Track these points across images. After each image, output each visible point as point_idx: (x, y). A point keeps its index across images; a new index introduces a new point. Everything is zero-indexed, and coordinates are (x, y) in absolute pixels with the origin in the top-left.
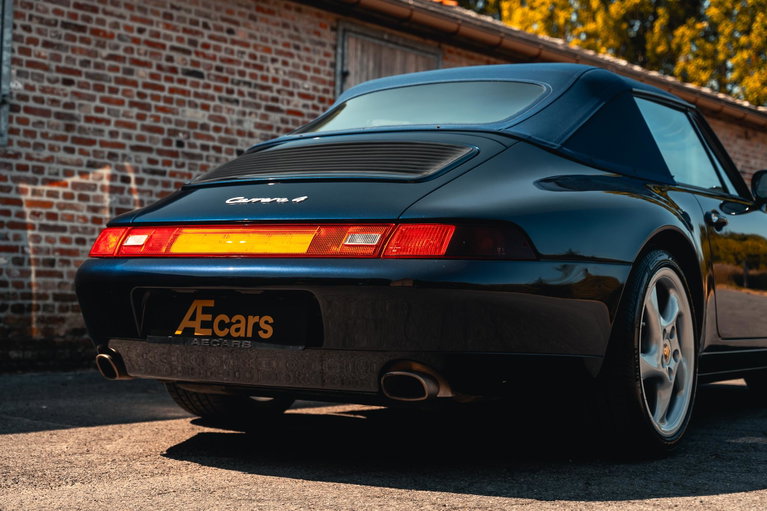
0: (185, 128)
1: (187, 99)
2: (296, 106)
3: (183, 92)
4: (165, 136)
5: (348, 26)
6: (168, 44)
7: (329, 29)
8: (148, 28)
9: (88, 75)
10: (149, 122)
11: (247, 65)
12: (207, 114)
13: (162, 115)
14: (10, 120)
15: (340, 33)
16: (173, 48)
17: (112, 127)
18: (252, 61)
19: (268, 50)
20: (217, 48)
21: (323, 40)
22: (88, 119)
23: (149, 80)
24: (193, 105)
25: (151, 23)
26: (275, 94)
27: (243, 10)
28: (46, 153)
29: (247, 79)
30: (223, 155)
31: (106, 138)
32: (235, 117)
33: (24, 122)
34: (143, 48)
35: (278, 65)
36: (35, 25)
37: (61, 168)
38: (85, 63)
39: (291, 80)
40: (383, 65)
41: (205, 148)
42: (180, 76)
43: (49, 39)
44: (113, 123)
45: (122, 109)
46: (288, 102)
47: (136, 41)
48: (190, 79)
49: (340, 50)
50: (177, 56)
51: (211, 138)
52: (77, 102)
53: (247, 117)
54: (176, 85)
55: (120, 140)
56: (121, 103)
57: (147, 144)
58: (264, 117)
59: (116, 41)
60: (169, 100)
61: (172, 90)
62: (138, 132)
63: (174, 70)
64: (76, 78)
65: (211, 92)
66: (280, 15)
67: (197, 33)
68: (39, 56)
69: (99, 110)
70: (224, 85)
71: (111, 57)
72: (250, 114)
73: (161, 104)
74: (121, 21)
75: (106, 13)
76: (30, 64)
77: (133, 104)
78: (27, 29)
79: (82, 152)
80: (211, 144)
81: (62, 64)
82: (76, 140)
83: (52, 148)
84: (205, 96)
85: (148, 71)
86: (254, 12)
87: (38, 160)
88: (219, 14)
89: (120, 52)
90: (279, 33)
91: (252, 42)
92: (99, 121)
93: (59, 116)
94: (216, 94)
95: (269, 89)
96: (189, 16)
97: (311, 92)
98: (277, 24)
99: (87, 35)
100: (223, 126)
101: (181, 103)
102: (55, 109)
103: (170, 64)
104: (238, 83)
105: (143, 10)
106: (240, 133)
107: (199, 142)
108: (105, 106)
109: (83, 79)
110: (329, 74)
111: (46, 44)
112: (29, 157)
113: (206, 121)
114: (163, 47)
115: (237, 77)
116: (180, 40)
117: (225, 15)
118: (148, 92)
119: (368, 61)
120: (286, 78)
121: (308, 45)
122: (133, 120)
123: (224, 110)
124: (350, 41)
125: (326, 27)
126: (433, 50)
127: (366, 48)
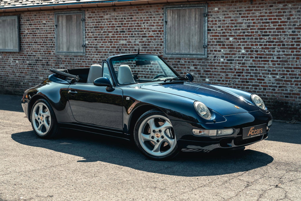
0: (121, 46)
1: (121, 38)
2: (151, 34)
3: (120, 37)
4: (116, 48)
5: (167, 6)
6: (116, 26)
7: (161, 9)
8: (111, 23)
9: (100, 37)
10: (113, 46)
11: (136, 26)
12: (126, 41)
13: (115, 43)
14: (86, 50)
15: (165, 9)
16: (117, 27)
17: (105, 48)
18: (137, 25)
19: (142, 21)
20: (128, 24)
21: (159, 13)
22: (100, 47)
23: (112, 36)
24: (123, 40)
25: (112, 22)
26: (145, 32)
27: (135, 11)
28: (93, 56)
29: (136, 30)
30: (131, 51)
31: (104, 51)
32: (134, 41)
33: (88, 50)
34: (110, 28)
35: (145, 24)
36: (89, 29)
37: (96, 58)
38: (99, 35)
39: (149, 27)
40: (181, 15)
41: (126, 50)
42: (119, 33)
43: (92, 31)
44: (110, 47)
45: (107, 44)
46: (149, 34)
47: (109, 27)
48: (122, 33)
49: (165, 15)
50: (118, 28)
51: (128, 47)
52: (98, 44)
53: (137, 40)
54: (118, 35)
55: (107, 51)
56: (106, 42)
57: (112, 51)
58: (142, 39)
59: (105, 28)
60: (117, 40)
61: (117, 37)
62: (110, 48)
63: (118, 32)
64: (97, 39)
65: (127, 35)
66: (145, 10)
67: (123, 21)
68: (90, 35)
69: (102, 45)
70: (130, 33)
71: (104, 32)
72: (138, 39)
73: (115, 41)
74: (106, 23)
75: (102, 22)
76: (89, 37)
77: (109, 42)
78: (88, 30)
79: (99, 55)
80: (127, 49)
81: (95, 36)
82: (98, 52)
83: (94, 55)
84: (126, 37)
85: (112, 33)
86: (138, 11)
87: (91, 57)
88: (128, 15)
89: (106, 31)
90: (145, 15)
91: (137, 19)
92: (102, 47)
93: (95, 47)
94: (128, 36)
95: (143, 31)
96: (120, 17)
97: (156, 29)
98: (145, 13)
99: (99, 28)
100: (130, 44)
101: (120, 40)
102: (94, 46)
103: (117, 31)
104: (134, 32)
105: (110, 19)
106: (135, 45)
107: (124, 49)
108: (103, 43)
109: (99, 38)
110: (162, 23)
111: (92, 32)
112: (90, 57)
113: (126, 43)
114: (115, 27)
115: (134, 30)
116: (119, 24)
117: (130, 14)
118: (112, 38)
119: (175, 15)
120: (148, 27)
121: (154, 16)
122: (109, 46)
123: (131, 39)
124: (168, 11)
125: (160, 9)
126: (203, 5)
127: (174, 12)
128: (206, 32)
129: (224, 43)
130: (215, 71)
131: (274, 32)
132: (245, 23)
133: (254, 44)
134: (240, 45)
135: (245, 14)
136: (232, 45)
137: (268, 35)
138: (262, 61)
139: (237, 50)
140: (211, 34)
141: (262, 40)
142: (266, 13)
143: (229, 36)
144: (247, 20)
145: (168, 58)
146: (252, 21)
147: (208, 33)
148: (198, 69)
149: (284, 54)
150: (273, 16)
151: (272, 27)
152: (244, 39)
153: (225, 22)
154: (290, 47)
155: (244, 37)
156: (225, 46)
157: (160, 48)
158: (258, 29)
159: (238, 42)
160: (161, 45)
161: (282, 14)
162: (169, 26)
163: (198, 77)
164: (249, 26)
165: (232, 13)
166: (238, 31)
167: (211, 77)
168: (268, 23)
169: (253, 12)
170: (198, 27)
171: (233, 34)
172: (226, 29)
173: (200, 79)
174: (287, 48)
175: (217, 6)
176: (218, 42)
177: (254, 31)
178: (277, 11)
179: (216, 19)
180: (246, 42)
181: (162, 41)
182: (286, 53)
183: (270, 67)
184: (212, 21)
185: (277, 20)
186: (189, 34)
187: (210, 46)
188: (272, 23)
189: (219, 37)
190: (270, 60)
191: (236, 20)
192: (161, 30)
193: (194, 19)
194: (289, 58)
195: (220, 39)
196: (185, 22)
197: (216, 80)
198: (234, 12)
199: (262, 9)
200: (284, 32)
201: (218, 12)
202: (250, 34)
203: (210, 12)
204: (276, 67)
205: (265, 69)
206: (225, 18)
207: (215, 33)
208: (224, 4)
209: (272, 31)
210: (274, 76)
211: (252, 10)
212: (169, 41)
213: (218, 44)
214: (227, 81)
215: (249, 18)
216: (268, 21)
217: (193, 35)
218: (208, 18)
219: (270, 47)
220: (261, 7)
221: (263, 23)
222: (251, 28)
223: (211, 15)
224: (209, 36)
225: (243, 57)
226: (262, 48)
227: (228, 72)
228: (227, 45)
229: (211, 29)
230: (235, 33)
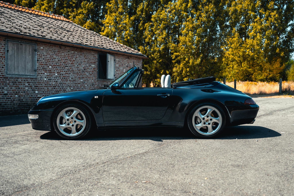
5: (8, 40)
15: (6, 41)
21: (1, 43)
40: (19, 48)
49: (6, 45)
110: (3, 51)
119: (15, 47)
124: (9, 43)
125: (2, 40)
126: (34, 44)
127: (14, 44)
128: (36, 61)
129: (46, 69)
130: (41, 86)
131: (70, 65)
132: (57, 59)
133: (61, 70)
134: (54, 71)
135: (57, 53)
136: (50, 70)
137: (68, 67)
138: (65, 80)
139: (53, 74)
140: (39, 63)
141: (65, 69)
142: (67, 55)
143: (49, 65)
144: (58, 57)
145: (9, 77)
146: (61, 58)
147: (37, 62)
148: (30, 85)
149: (74, 77)
150: (70, 57)
151: (69, 62)
152: (56, 67)
153: (47, 57)
154: (77, 73)
155: (57, 66)
156: (47, 71)
157: (2, 70)
158: (63, 63)
159: (54, 69)
160: (3, 67)
161: (73, 56)
162: (10, 54)
163: (31, 90)
164: (59, 61)
165: (51, 52)
166: (54, 63)
167: (39, 90)
168: (68, 60)
169: (61, 53)
170: (31, 57)
171: (51, 64)
172: (47, 61)
173: (32, 91)
174: (75, 74)
175: (42, 46)
176: (43, 68)
177: (61, 63)
178: (71, 54)
179: (42, 54)
180: (58, 69)
181: (4, 64)
182: (75, 76)
183: (69, 83)
184: (39, 55)
185: (71, 59)
186: (25, 61)
187: (38, 70)
188: (69, 60)
189: (44, 65)
190: (69, 79)
191: (52, 56)
192: (3, 56)
193: (28, 52)
194: (76, 79)
195: (44, 66)
196: (22, 53)
197: (41, 92)
198: (52, 51)
199: (65, 52)
200: (74, 65)
201: (43, 50)
202: (59, 65)
203: (38, 49)
204: (71, 83)
205: (67, 84)
206: (47, 54)
207: (41, 62)
208: (46, 46)
209: (69, 64)
210: (70, 88)
211: (60, 52)
212: (10, 65)
213: (43, 69)
214: (48, 92)
215: (59, 56)
216: (67, 59)
217: (27, 62)
218: (37, 53)
219: (68, 73)
220: (65, 51)
221: (65, 60)
222: (60, 61)
223: (39, 51)
224: (38, 64)
225: (56, 78)
226: (65, 73)
227: (49, 87)
228: (48, 70)
229: (39, 60)
230: (52, 63)
